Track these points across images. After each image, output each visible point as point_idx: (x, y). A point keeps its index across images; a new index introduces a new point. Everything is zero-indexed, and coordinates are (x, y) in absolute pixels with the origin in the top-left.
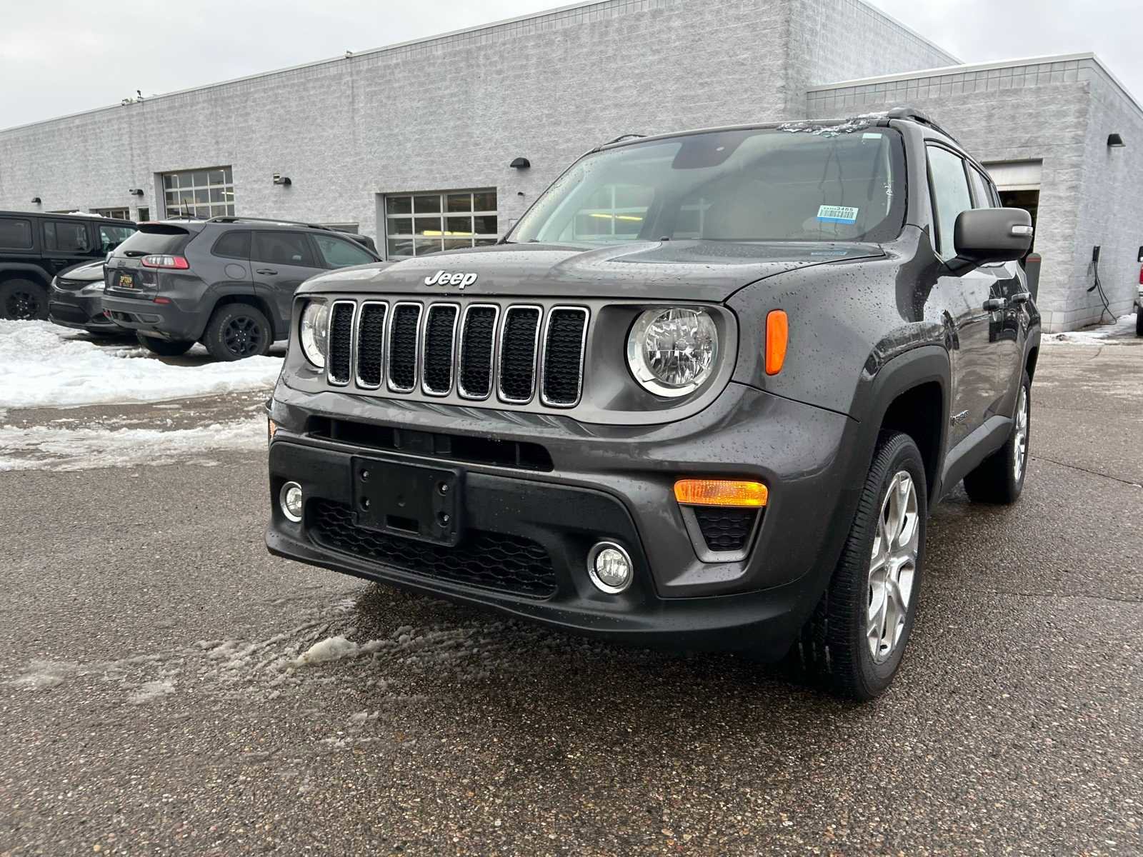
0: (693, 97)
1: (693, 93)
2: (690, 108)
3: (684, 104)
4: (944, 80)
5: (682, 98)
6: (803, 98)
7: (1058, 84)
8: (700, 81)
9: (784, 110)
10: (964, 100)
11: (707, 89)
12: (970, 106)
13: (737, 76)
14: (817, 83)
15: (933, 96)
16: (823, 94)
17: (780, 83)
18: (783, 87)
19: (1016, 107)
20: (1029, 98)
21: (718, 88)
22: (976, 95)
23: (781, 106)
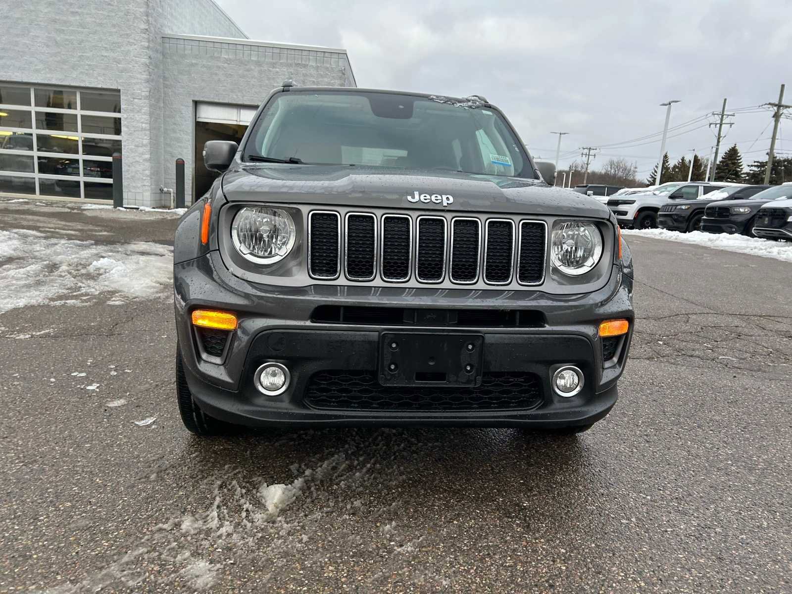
0: (65, 22)
1: (65, 18)
2: (63, 30)
3: (57, 26)
4: (261, 49)
5: (55, 21)
6: (159, 40)
7: (328, 66)
8: (71, 10)
9: (148, 48)
10: (273, 65)
11: (78, 18)
12: (277, 69)
13: (105, 13)
14: (168, 32)
15: (254, 58)
16: (174, 41)
17: (143, 26)
18: (146, 29)
19: (305, 75)
20: (313, 72)
21: (89, 20)
22: (281, 63)
23: (146, 44)
